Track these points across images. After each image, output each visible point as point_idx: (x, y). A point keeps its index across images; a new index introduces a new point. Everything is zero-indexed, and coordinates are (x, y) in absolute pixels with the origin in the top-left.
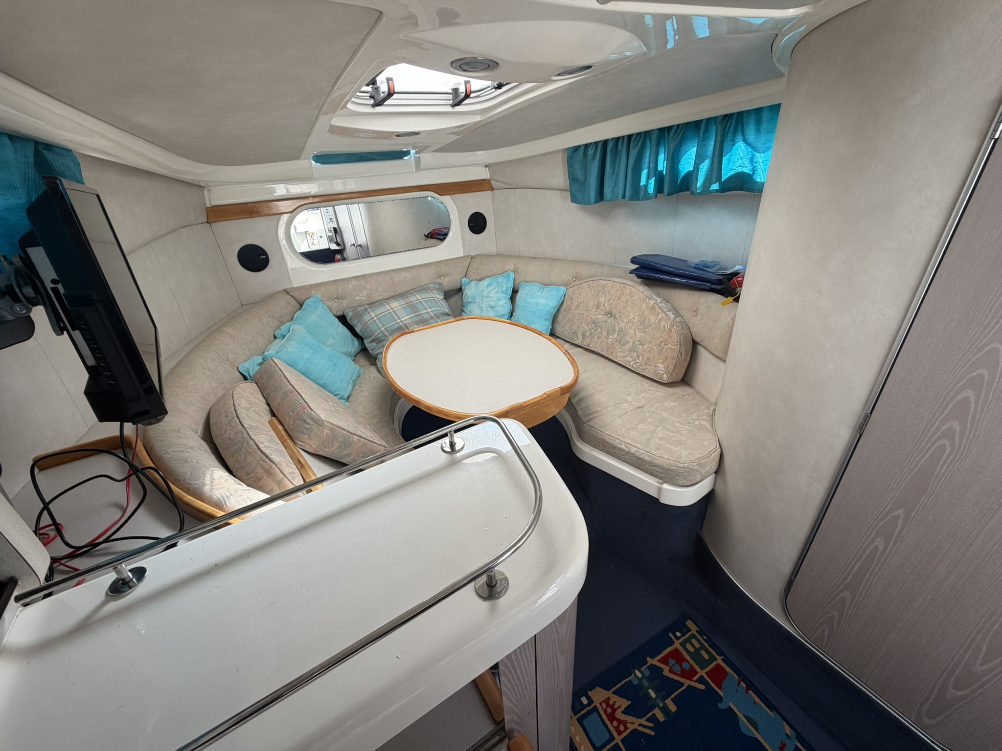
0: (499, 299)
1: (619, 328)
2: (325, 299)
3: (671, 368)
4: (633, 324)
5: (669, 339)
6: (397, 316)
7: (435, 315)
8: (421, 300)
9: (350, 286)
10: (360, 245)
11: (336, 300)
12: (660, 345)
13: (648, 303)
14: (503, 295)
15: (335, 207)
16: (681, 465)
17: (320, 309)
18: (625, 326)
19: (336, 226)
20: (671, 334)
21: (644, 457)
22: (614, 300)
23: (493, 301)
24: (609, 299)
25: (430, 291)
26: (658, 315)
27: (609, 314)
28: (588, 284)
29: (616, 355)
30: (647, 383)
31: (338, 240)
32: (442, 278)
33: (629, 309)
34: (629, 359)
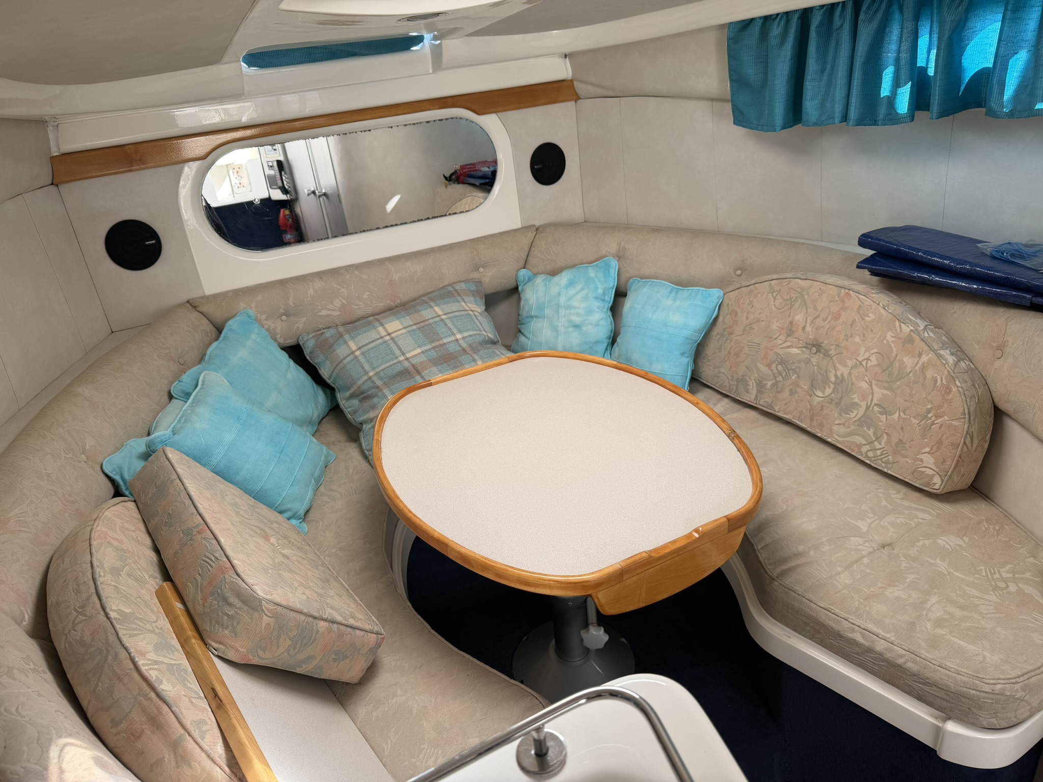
0: (589, 312)
1: (836, 376)
2: (264, 317)
3: (950, 464)
4: (866, 370)
5: (946, 405)
6: (400, 349)
7: (470, 345)
8: (444, 317)
9: (311, 292)
10: (325, 194)
11: (284, 318)
12: (925, 417)
13: (899, 330)
14: (597, 304)
15: (287, 144)
16: (987, 688)
17: (254, 336)
18: (850, 374)
19: (282, 158)
20: (951, 396)
21: (905, 663)
22: (824, 320)
23: (578, 315)
24: (816, 318)
25: (459, 298)
26: (920, 355)
27: (814, 345)
28: (770, 284)
29: (831, 430)
30: (898, 492)
31: (285, 183)
32: (481, 270)
33: (857, 339)
34: (860, 440)
